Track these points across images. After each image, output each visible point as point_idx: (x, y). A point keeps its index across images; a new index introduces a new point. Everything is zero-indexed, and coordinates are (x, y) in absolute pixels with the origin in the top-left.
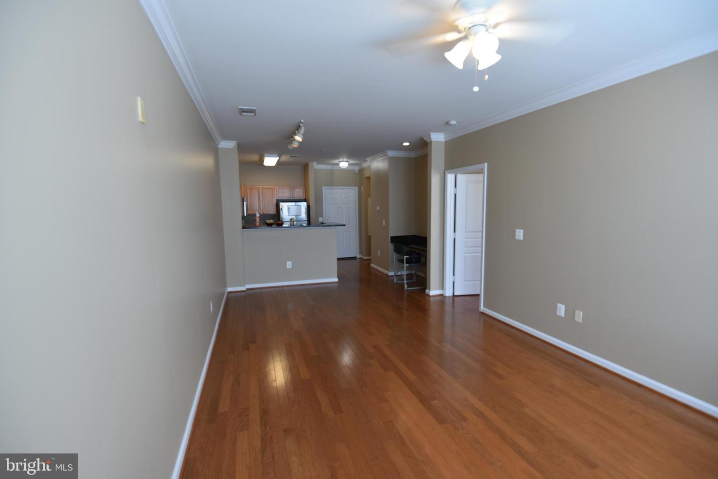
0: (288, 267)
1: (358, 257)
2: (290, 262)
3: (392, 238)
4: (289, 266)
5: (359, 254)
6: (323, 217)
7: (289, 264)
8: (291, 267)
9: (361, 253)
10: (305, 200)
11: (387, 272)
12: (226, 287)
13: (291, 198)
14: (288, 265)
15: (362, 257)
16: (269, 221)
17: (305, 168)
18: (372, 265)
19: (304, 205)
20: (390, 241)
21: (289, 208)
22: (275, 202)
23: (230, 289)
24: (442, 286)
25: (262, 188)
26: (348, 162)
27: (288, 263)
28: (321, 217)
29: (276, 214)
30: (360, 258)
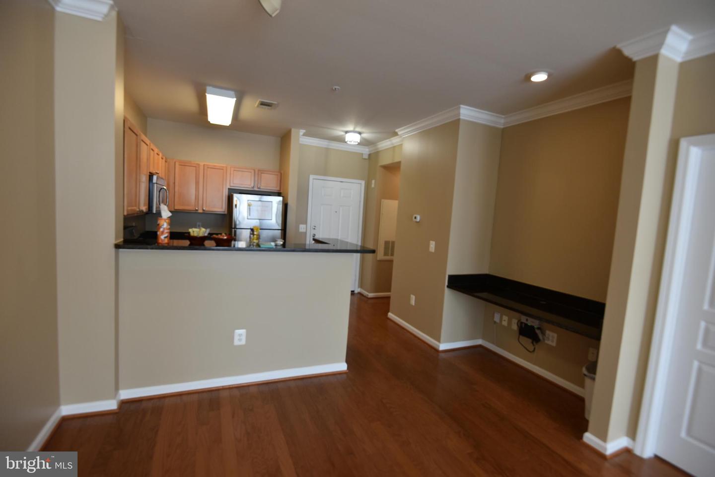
0: (237, 342)
1: (356, 292)
2: (242, 332)
3: (451, 278)
4: (240, 340)
5: (359, 287)
6: (306, 223)
7: (240, 335)
8: (243, 342)
9: (361, 285)
10: (279, 194)
11: (437, 343)
12: (56, 403)
13: (256, 189)
14: (236, 338)
15: (365, 293)
16: (195, 232)
17: (284, 139)
18: (391, 315)
19: (276, 201)
20: (446, 284)
21: (249, 205)
22: (226, 193)
23: (67, 410)
24: (632, 431)
25: (204, 165)
26: (360, 133)
27: (238, 332)
28: (302, 224)
29: (226, 213)
30: (360, 293)
